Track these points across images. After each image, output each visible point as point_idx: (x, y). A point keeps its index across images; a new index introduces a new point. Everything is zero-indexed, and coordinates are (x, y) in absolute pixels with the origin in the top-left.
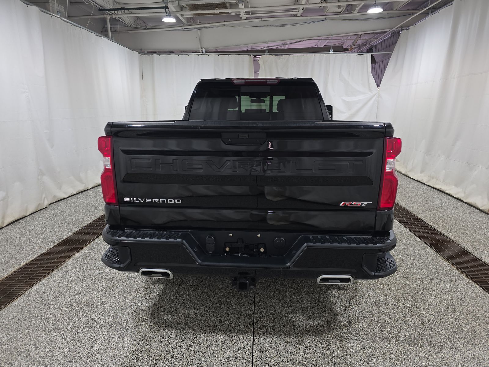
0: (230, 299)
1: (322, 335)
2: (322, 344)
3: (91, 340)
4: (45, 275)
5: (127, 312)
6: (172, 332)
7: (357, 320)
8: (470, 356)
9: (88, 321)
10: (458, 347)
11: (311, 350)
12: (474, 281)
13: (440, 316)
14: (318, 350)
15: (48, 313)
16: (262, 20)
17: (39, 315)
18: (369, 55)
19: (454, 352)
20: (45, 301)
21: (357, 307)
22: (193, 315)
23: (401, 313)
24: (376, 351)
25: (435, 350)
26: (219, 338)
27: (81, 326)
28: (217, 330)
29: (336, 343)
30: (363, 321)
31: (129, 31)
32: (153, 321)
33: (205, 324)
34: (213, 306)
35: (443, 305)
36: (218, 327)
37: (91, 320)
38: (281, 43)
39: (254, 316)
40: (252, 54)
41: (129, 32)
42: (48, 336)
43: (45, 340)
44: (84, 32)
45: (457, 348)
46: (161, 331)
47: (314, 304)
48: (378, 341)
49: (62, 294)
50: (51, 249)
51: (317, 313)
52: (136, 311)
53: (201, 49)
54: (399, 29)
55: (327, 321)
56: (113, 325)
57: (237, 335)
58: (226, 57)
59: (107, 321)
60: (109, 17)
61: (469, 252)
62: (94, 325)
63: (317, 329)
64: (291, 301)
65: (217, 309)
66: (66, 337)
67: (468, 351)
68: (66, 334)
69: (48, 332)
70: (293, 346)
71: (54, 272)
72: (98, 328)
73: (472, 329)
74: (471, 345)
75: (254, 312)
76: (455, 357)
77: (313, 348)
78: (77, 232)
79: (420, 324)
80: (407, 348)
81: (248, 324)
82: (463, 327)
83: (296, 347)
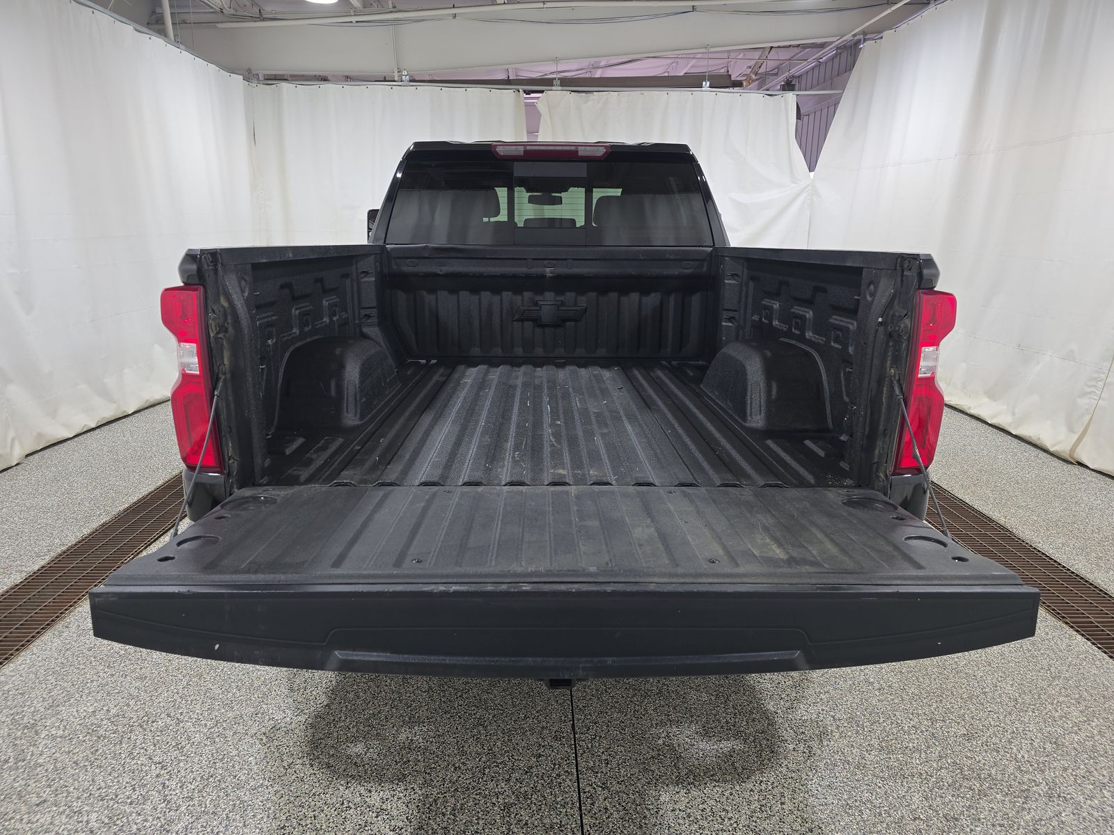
0: (510, 694)
1: (748, 778)
2: (749, 803)
3: (155, 822)
4: (22, 646)
5: (248, 739)
6: (370, 791)
7: (823, 735)
8: (1095, 814)
9: (145, 769)
10: (1064, 793)
11: (726, 820)
12: (1067, 623)
13: (1010, 714)
14: (743, 821)
15: (35, 750)
16: (545, 6)
17: (9, 758)
18: (791, 97)
19: (1058, 805)
20: (24, 716)
21: (819, 700)
22: (421, 740)
23: (920, 712)
24: (880, 814)
25: (1015, 802)
26: (494, 800)
27: (127, 783)
28: (485, 779)
29: (783, 799)
30: (837, 735)
31: (218, 23)
32: (319, 763)
33: (454, 765)
34: (470, 714)
35: (1012, 685)
36: (487, 770)
37: (153, 766)
38: (585, 63)
39: (575, 736)
40: (521, 88)
41: (219, 25)
42: (37, 817)
43: (27, 829)
44: (104, 20)
45: (1062, 795)
46: (341, 788)
47: (717, 697)
48: (880, 787)
49: (70, 696)
50: (35, 573)
51: (727, 722)
52: (272, 735)
53: (399, 72)
54: (858, 37)
55: (754, 741)
56: (212, 776)
57: (539, 791)
58: (459, 92)
59: (196, 767)
61: (1043, 554)
62: (160, 780)
63: (733, 764)
64: (660, 692)
65: (480, 723)
66: (85, 818)
67: (1089, 801)
68: (87, 808)
69: (38, 805)
70: (682, 813)
71: (47, 636)
72: (173, 787)
73: (1087, 743)
74: (1092, 785)
75: (573, 725)
76: (1063, 819)
77: (730, 815)
78: (103, 525)
79: (969, 737)
80: (950, 801)
81: (562, 759)
82: (1065, 738)
83: (689, 816)
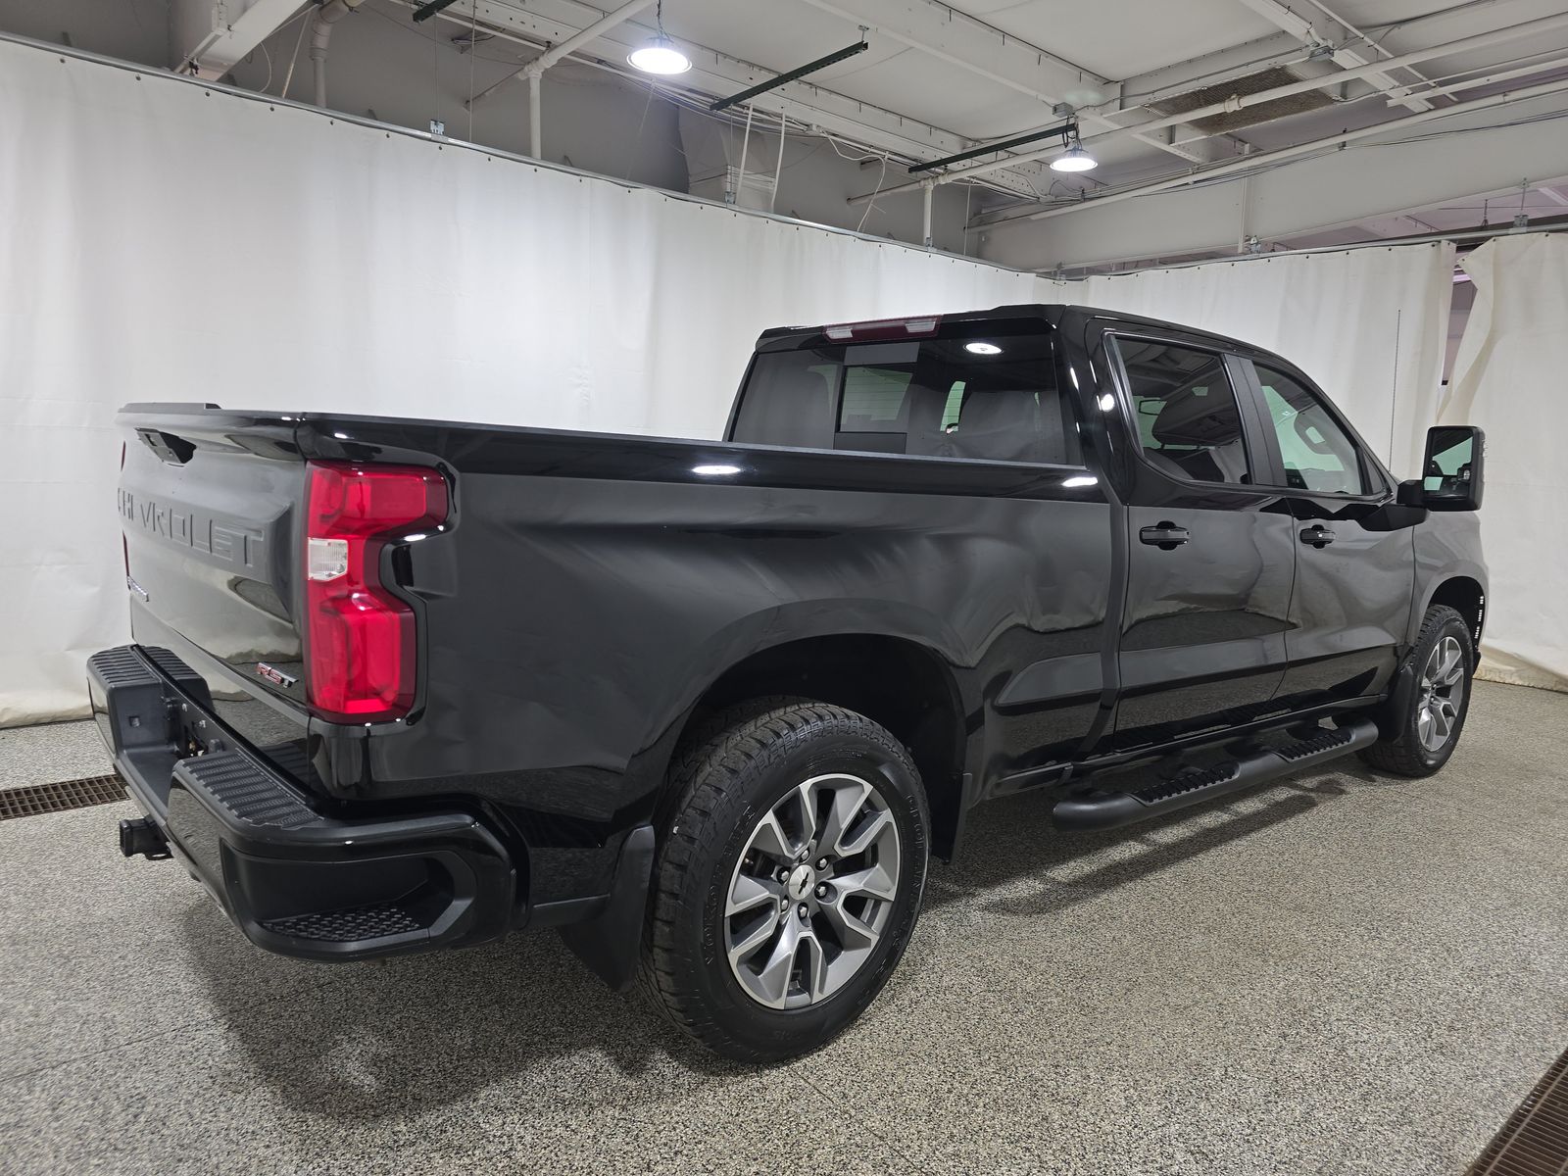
16: (1507, 99)
31: (1034, 214)
40: (1444, 238)
53: (1246, 240)
58: (1336, 258)
60: (930, 186)
